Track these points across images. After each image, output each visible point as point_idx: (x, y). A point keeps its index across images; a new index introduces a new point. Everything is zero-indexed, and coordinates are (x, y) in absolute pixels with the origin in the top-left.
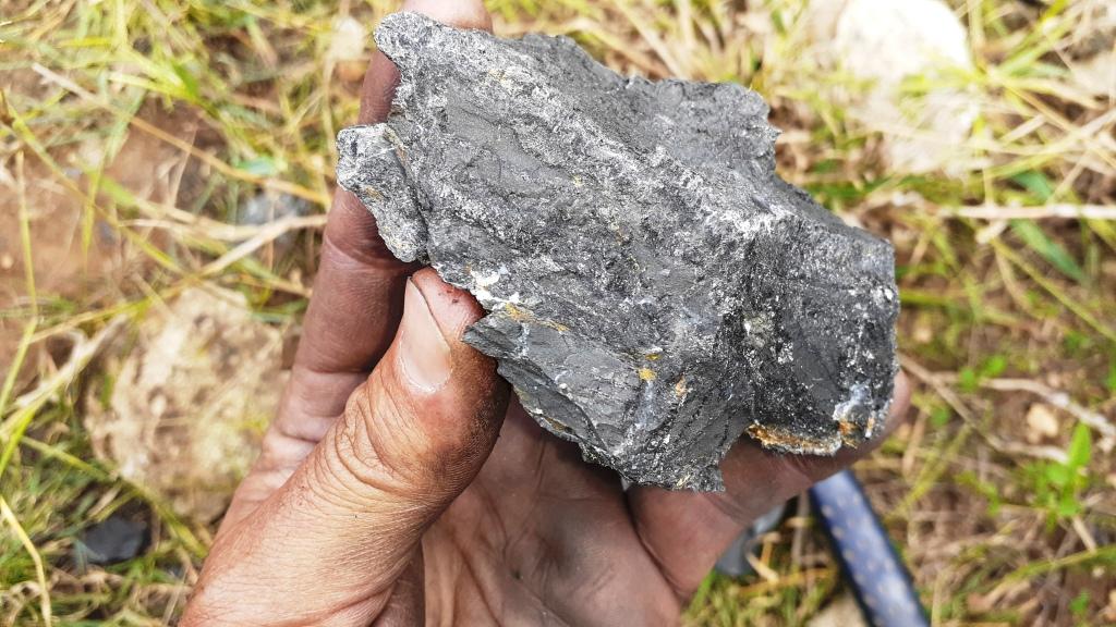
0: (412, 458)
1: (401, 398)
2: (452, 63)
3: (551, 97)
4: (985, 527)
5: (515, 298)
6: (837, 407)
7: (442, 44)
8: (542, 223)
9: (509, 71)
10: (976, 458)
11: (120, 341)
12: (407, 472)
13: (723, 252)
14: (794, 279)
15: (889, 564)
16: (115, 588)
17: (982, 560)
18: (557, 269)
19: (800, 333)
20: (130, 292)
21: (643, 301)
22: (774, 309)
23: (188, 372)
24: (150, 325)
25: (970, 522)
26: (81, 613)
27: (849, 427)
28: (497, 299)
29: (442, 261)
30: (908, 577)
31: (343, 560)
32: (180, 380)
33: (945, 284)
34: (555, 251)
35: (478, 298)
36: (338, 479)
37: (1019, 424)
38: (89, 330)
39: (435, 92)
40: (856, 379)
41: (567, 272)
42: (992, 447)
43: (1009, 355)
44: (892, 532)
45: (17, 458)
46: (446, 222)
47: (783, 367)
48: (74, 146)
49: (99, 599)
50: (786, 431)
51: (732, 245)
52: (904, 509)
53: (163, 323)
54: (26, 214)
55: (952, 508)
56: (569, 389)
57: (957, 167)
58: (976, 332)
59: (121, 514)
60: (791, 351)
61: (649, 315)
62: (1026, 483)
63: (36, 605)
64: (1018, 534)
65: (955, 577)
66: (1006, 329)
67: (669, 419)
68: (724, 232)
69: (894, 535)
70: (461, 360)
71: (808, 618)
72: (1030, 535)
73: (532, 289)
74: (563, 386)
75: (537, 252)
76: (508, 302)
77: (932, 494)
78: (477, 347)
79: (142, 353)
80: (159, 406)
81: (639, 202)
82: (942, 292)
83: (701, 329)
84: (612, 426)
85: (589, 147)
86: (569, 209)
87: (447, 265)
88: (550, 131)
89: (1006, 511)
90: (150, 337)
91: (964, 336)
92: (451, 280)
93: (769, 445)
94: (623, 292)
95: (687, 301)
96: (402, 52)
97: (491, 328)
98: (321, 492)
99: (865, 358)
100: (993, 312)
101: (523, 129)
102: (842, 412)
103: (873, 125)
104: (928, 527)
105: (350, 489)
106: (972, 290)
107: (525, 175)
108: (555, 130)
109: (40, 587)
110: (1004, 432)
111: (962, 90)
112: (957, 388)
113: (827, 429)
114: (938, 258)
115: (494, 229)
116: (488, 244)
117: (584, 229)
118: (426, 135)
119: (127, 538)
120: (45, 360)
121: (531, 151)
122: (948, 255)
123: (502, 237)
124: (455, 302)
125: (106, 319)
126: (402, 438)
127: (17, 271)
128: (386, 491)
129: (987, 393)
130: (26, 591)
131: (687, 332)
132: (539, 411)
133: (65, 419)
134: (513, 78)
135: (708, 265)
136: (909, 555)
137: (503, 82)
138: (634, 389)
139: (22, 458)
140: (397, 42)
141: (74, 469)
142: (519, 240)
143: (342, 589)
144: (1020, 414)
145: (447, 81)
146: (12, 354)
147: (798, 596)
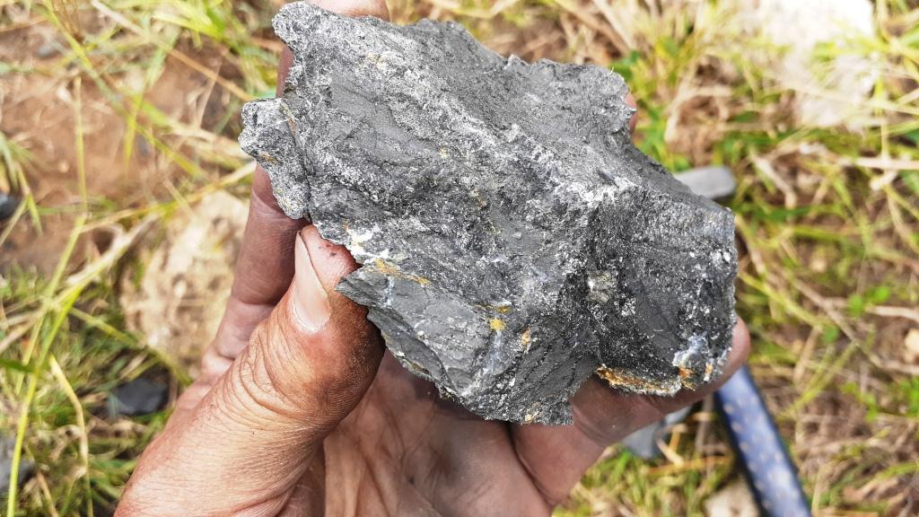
0: (299, 387)
1: (290, 335)
2: (336, 47)
3: (422, 78)
4: (862, 431)
5: (385, 254)
6: (676, 355)
7: (328, 31)
8: (411, 189)
9: (384, 55)
10: (858, 372)
11: (151, 235)
12: (295, 398)
13: (569, 218)
14: (638, 242)
15: (779, 457)
16: (139, 435)
17: (858, 458)
18: (423, 229)
19: (643, 290)
20: (161, 196)
21: (497, 260)
22: (618, 269)
23: (205, 263)
24: (176, 223)
25: (850, 425)
26: (112, 453)
27: (687, 372)
28: (369, 254)
29: (322, 220)
30: (794, 470)
31: (243, 468)
32: (199, 269)
33: (842, 222)
34: (423, 214)
35: (352, 253)
36: (240, 400)
37: (897, 346)
38: (127, 225)
39: (322, 72)
40: (694, 331)
41: (432, 232)
42: (874, 365)
43: (893, 286)
44: (783, 430)
45: (67, 326)
46: (327, 186)
47: (626, 319)
48: (120, 75)
49: (126, 443)
50: (630, 373)
51: (577, 213)
52: (793, 412)
53: (187, 222)
54: (81, 130)
55: (835, 413)
56: (426, 336)
57: (858, 123)
58: (865, 265)
59: (146, 376)
60: (634, 305)
61: (502, 273)
62: (900, 396)
63: (76, 444)
64: (891, 439)
65: (834, 471)
66: (891, 265)
67: (515, 365)
68: (570, 202)
69: (785, 432)
70: (337, 305)
71: (706, 497)
72: (900, 440)
73: (401, 247)
74: (421, 333)
75: (407, 214)
76: (379, 257)
77: (817, 400)
78: (349, 296)
79: (168, 246)
80: (181, 290)
81: (496, 173)
82: (837, 230)
83: (546, 287)
84: (462, 370)
85: (454, 124)
86: (435, 177)
87: (326, 223)
88: (420, 108)
89: (881, 419)
90: (175, 233)
91: (854, 268)
92: (328, 237)
93: (616, 385)
94: (480, 251)
95: (535, 261)
96: (295, 37)
97: (360, 280)
98: (226, 411)
99: (703, 313)
100: (879, 249)
101: (398, 106)
102: (680, 359)
103: (787, 84)
104: (813, 428)
105: (249, 410)
106: (864, 228)
107: (397, 146)
108: (424, 108)
109: (80, 430)
110: (884, 352)
111: (867, 57)
112: (846, 312)
113: (668, 373)
114: (836, 200)
115: (369, 193)
116: (364, 206)
117: (448, 195)
118: (313, 109)
119: (150, 395)
120: (91, 248)
121: (403, 125)
122: (846, 199)
123: (376, 200)
124: (333, 255)
125: (141, 217)
126: (290, 369)
127: (72, 174)
128: (277, 412)
129: (870, 317)
130: (69, 433)
131: (535, 290)
132: (402, 354)
133: (105, 297)
134: (387, 61)
135: (555, 229)
136: (795, 450)
137: (379, 65)
138: (484, 338)
139: (71, 326)
140: (291, 29)
141: (110, 337)
142: (391, 203)
143: (242, 493)
144: (899, 337)
145: (332, 63)
146: (65, 241)
147: (698, 479)
